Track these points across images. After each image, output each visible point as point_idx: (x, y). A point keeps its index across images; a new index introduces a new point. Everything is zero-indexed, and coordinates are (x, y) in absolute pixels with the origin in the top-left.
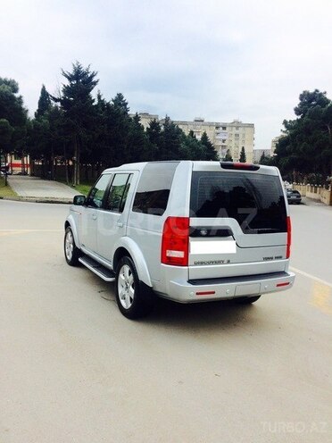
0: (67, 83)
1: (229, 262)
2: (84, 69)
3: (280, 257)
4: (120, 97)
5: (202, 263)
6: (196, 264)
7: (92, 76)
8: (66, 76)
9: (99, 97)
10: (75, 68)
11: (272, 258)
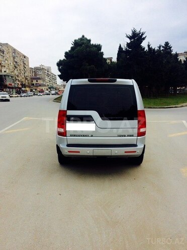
0: (129, 41)
1: (92, 136)
2: (138, 31)
3: (132, 136)
4: (167, 44)
5: (75, 136)
6: (71, 136)
7: (143, 34)
8: (128, 37)
9: (149, 46)
10: (133, 32)
11: (125, 136)
